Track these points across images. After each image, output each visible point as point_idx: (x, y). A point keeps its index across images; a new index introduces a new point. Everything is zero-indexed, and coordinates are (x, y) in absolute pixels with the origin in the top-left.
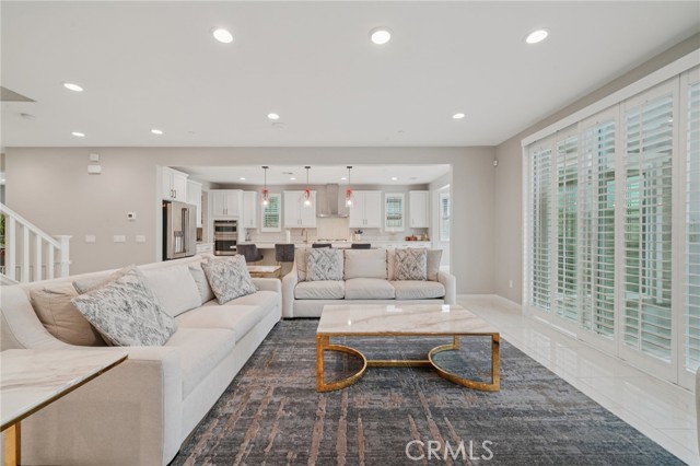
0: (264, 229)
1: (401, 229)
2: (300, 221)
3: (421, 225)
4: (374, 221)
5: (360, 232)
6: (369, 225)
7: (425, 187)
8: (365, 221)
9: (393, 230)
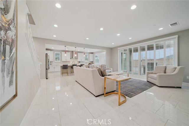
0: (55, 62)
1: (88, 62)
2: (66, 60)
3: (92, 61)
4: (83, 60)
5: (79, 62)
6: (82, 61)
7: (92, 53)
8: (81, 60)
9: (86, 62)
